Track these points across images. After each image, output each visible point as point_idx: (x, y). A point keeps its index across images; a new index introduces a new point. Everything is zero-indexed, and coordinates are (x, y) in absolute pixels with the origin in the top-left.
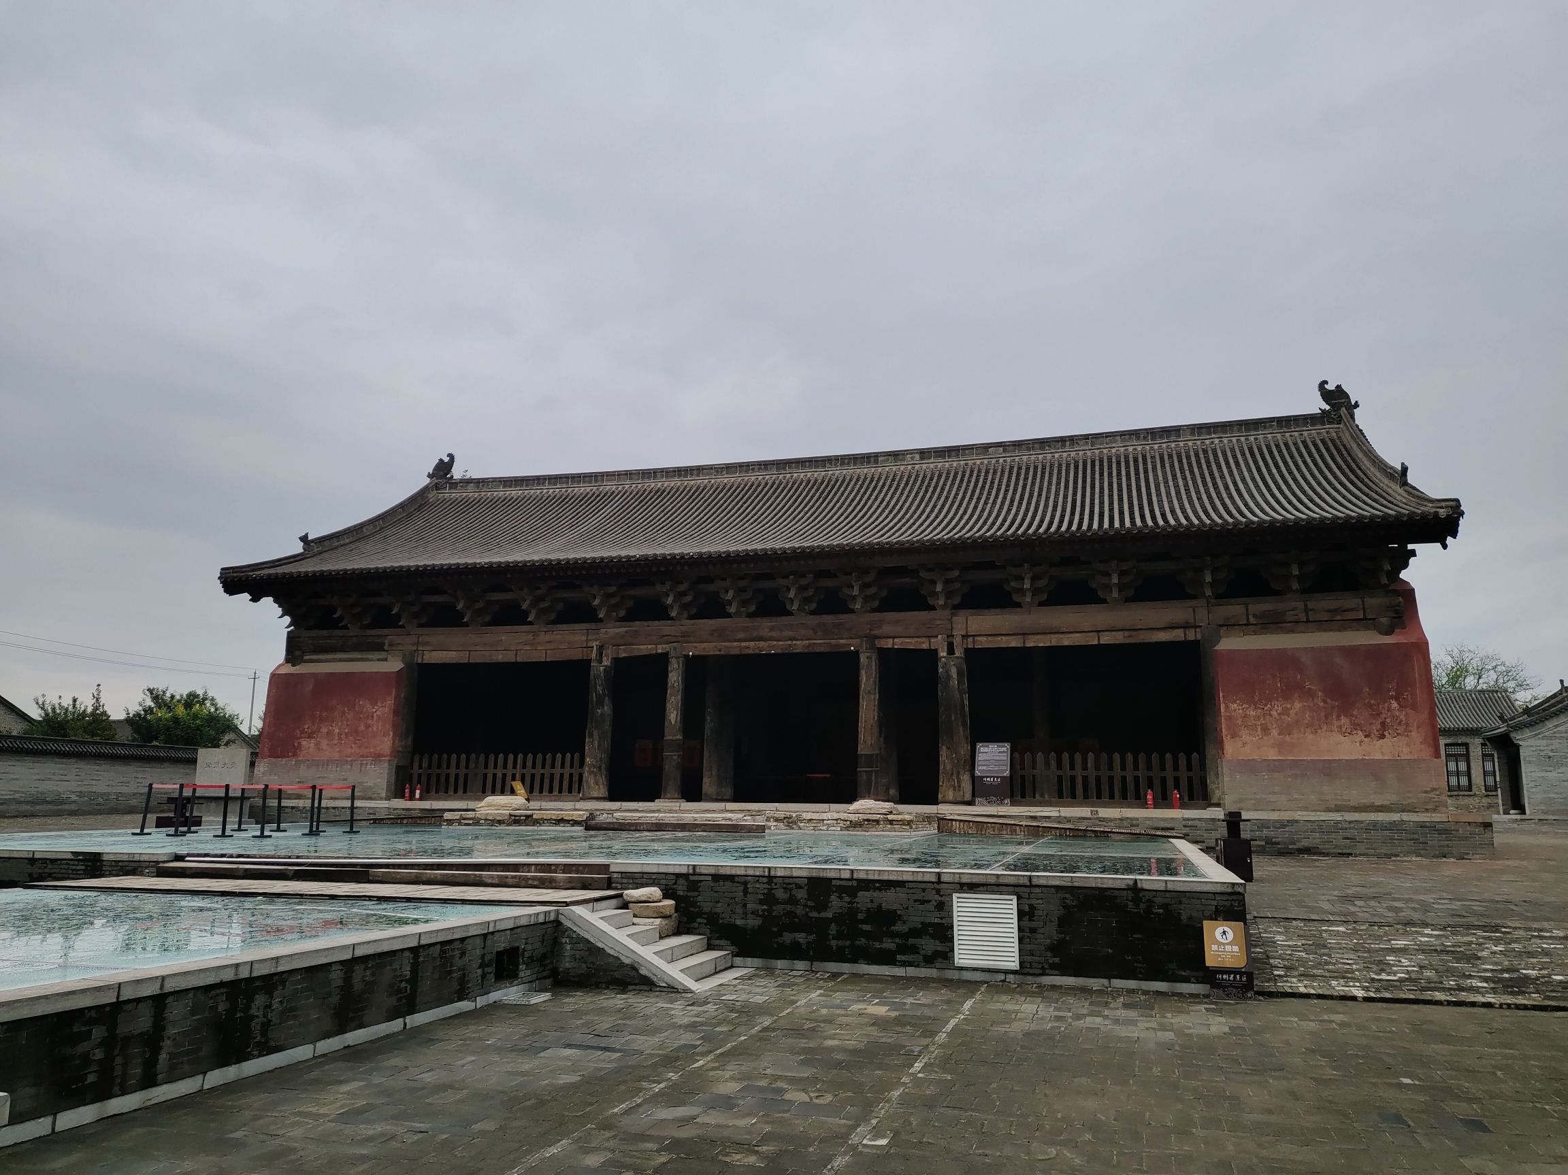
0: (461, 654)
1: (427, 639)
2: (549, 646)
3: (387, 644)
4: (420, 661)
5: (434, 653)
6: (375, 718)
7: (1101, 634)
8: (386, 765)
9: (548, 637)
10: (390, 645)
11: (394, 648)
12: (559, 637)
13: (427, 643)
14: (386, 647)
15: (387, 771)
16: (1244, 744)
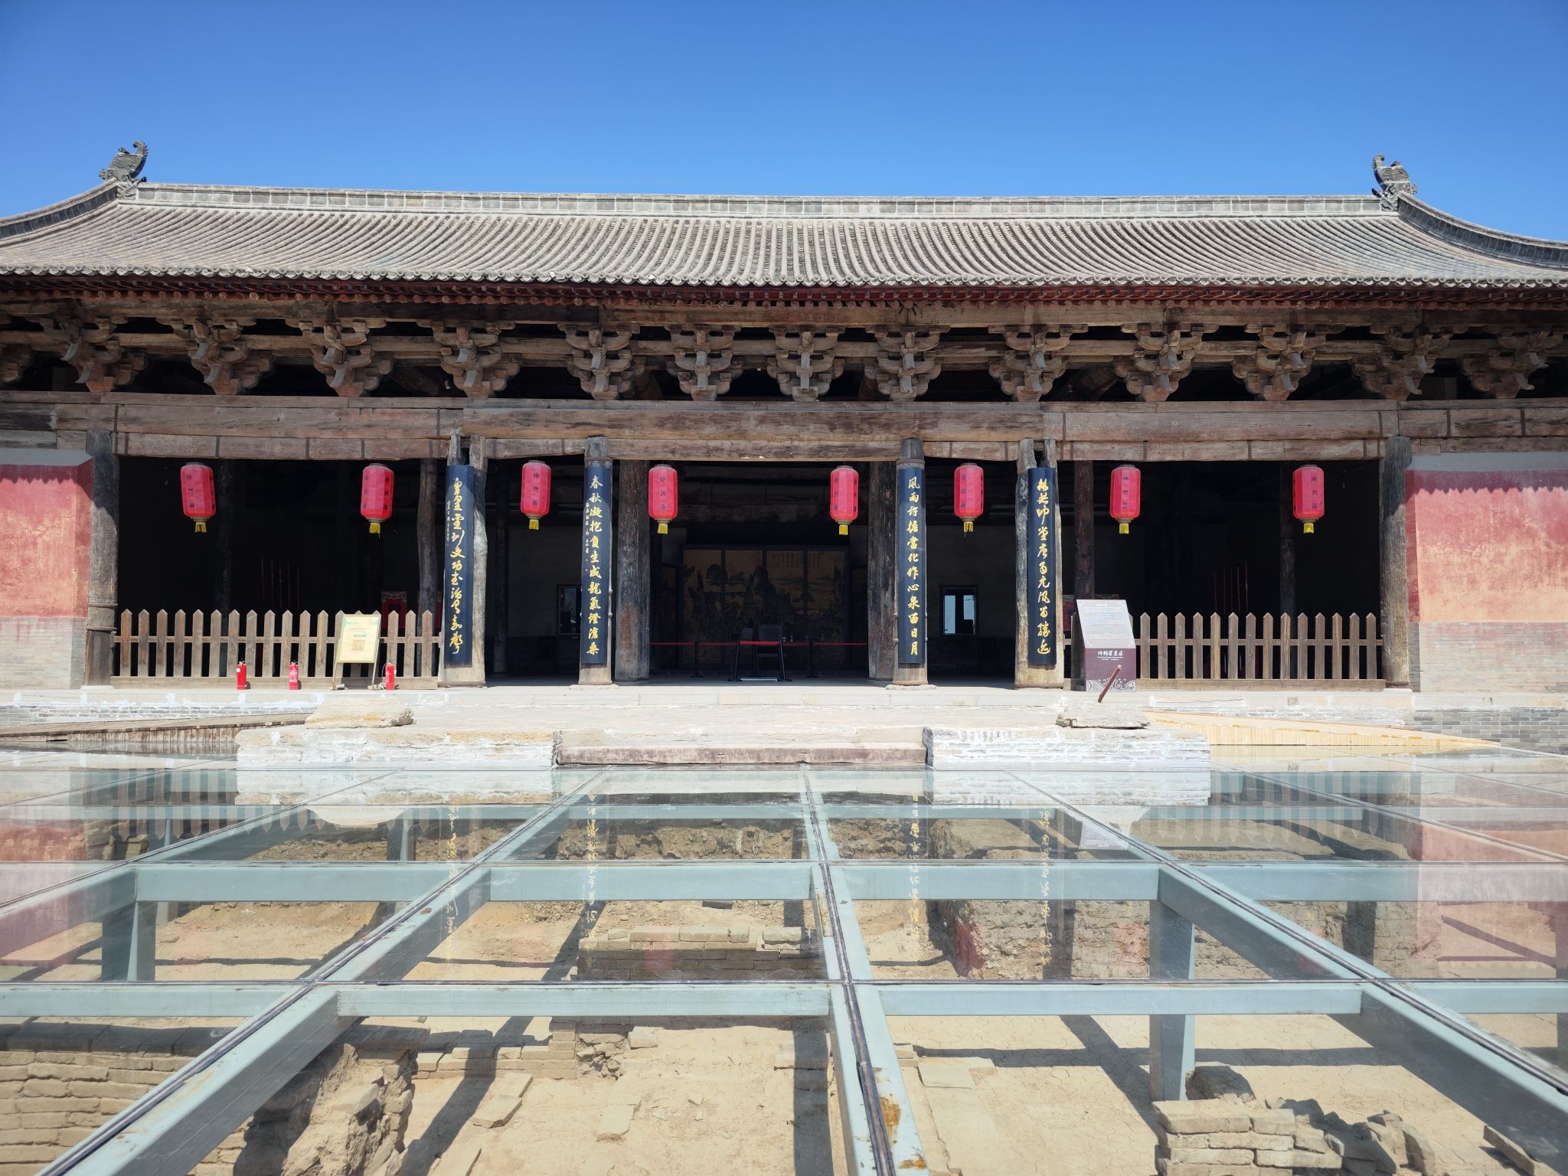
0: (202, 441)
1: (133, 412)
2: (368, 434)
3: (54, 419)
4: (121, 450)
5: (148, 438)
6: (40, 547)
7: (1252, 444)
8: (68, 628)
9: (365, 418)
10: (61, 420)
11: (69, 426)
12: (386, 418)
13: (135, 420)
14: (53, 424)
15: (70, 639)
16: (1446, 602)
